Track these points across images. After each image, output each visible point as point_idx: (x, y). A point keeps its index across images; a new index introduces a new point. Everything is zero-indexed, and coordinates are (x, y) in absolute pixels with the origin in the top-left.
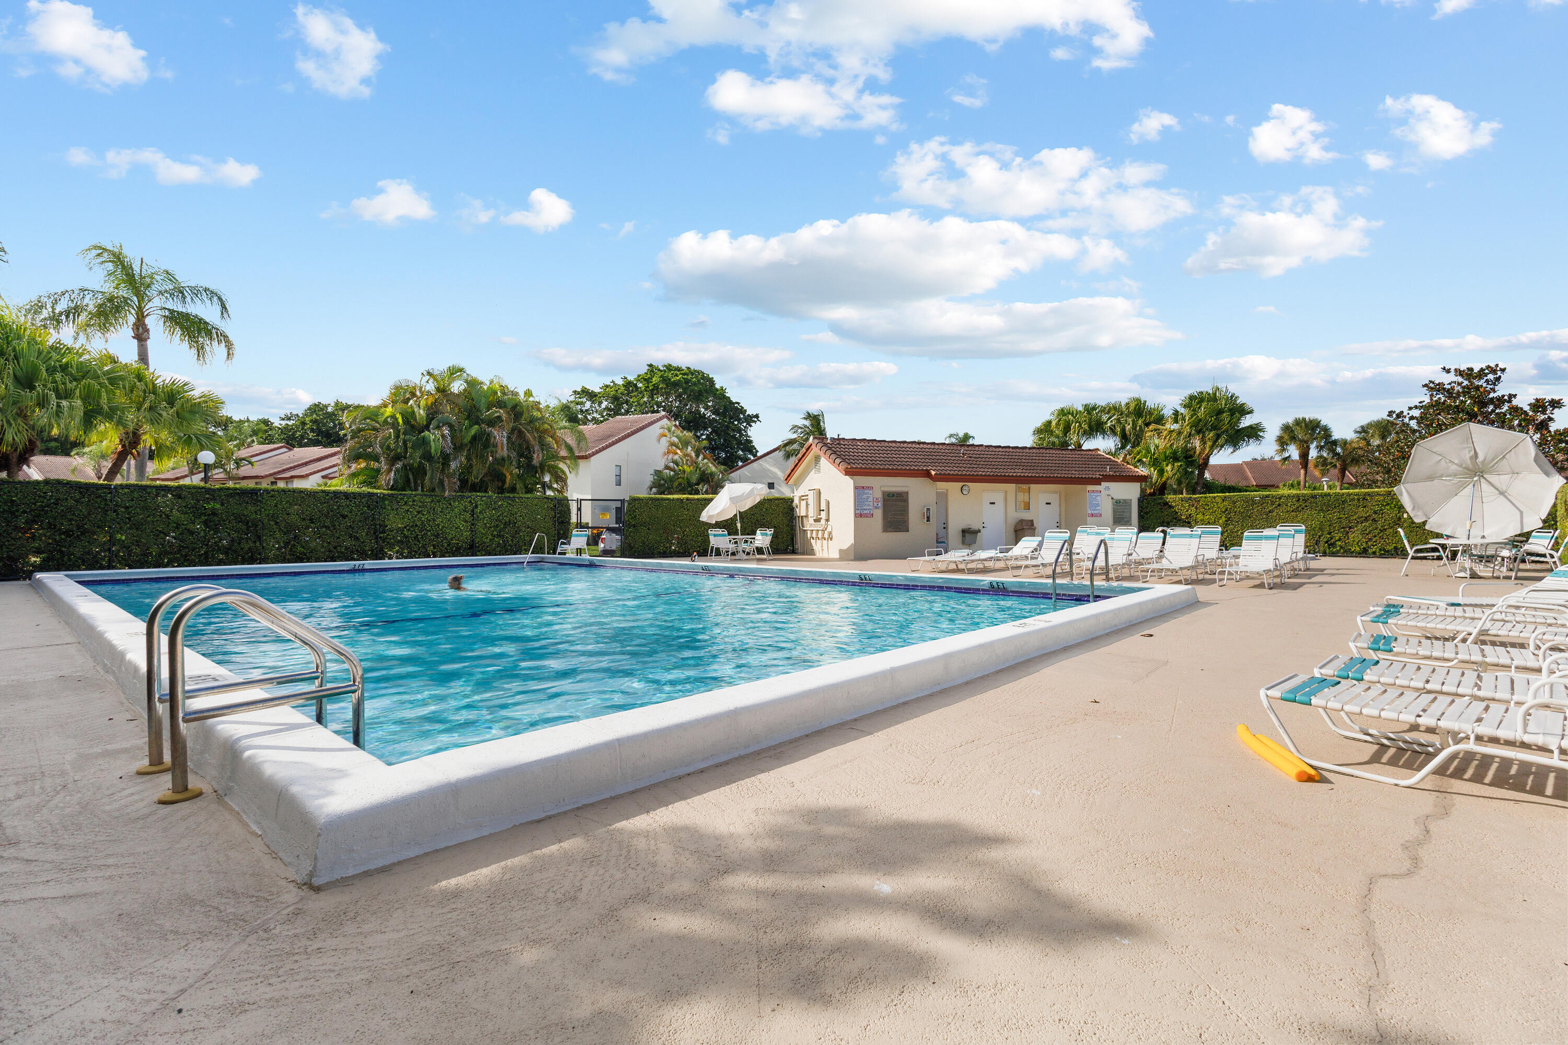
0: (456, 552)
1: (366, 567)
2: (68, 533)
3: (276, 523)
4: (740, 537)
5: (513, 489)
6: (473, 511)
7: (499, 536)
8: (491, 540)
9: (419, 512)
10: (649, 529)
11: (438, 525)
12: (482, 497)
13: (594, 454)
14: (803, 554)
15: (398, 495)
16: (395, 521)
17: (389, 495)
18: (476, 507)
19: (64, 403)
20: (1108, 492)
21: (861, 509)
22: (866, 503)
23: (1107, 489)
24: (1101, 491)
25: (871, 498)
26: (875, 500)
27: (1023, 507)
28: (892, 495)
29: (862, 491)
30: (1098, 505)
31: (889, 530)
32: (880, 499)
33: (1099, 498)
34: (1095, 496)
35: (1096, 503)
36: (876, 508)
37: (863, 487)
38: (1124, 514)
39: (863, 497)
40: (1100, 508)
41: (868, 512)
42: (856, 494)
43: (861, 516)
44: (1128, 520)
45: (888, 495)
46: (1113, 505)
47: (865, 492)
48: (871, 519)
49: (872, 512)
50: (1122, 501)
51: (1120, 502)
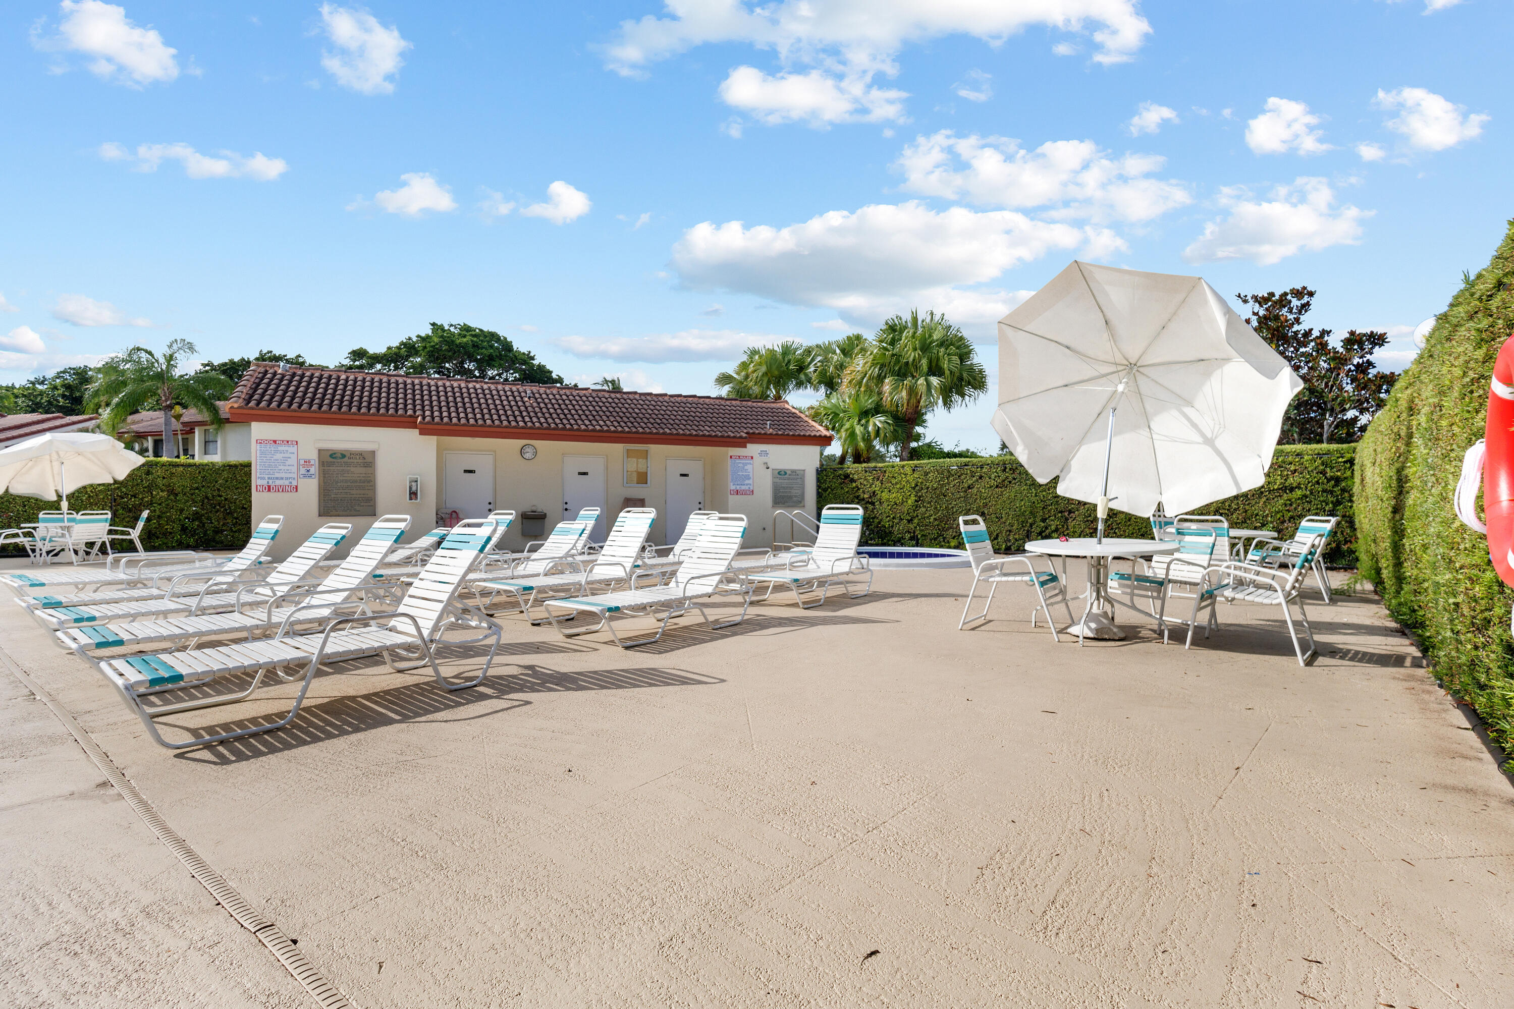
20: (764, 459)
21: (269, 478)
22: (280, 467)
23: (764, 453)
24: (752, 458)
25: (293, 461)
26: (302, 462)
27: (635, 480)
28: (339, 455)
29: (273, 447)
30: (748, 477)
31: (334, 513)
32: (312, 462)
33: (749, 467)
34: (743, 464)
35: (744, 474)
36: (305, 476)
37: (275, 442)
38: (792, 491)
39: (275, 457)
40: (750, 482)
41: (287, 483)
42: (258, 452)
43: (269, 490)
44: (800, 500)
45: (331, 456)
46: (774, 477)
47: (280, 448)
48: (294, 494)
49: (294, 483)
50: (788, 472)
51: (786, 473)
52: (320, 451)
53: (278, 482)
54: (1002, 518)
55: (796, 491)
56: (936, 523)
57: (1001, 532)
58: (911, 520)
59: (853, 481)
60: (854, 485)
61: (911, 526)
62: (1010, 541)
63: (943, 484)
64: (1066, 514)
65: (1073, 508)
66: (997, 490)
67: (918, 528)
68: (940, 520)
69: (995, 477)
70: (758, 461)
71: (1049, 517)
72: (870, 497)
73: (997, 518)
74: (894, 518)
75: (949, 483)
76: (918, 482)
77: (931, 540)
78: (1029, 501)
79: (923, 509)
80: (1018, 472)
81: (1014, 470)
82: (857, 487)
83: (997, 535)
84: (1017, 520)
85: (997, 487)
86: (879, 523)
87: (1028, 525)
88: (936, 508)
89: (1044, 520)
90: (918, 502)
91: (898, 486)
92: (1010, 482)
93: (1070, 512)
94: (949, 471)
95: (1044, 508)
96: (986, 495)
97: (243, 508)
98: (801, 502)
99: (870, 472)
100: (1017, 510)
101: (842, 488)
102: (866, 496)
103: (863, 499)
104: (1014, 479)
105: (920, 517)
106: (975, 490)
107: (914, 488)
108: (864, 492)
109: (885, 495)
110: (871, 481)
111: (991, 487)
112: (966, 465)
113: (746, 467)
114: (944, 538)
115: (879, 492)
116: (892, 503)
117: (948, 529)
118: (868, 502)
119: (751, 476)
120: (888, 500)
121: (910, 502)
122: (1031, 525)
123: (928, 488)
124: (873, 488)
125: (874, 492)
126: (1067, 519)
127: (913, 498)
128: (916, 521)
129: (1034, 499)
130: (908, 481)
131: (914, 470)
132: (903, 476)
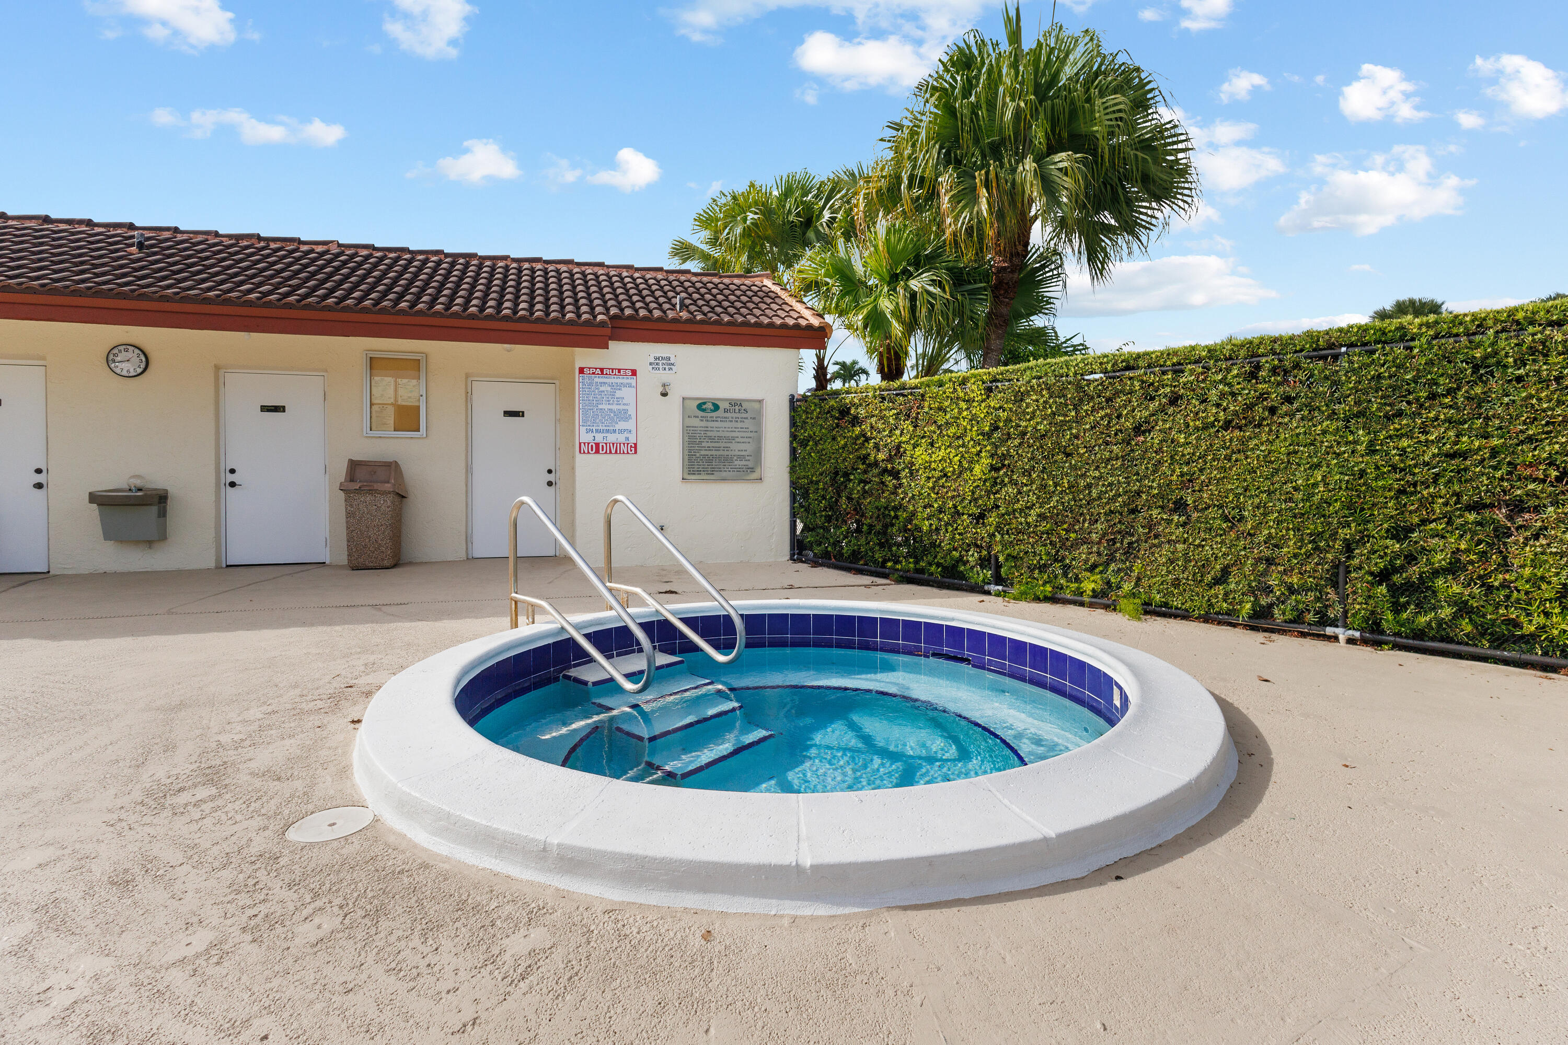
20: (664, 376)
23: (659, 363)
24: (634, 373)
27: (391, 422)
30: (623, 416)
33: (627, 394)
34: (611, 385)
35: (615, 407)
38: (733, 446)
40: (630, 425)
44: (750, 464)
46: (686, 415)
50: (723, 405)
51: (716, 407)
54: (1242, 519)
55: (742, 446)
56: (1045, 526)
57: (1238, 562)
58: (982, 516)
59: (856, 421)
60: (857, 430)
61: (983, 532)
62: (1268, 590)
63: (1064, 423)
64: (1500, 515)
65: (1532, 494)
66: (1227, 435)
67: (998, 537)
68: (1056, 519)
69: (1222, 395)
70: (649, 380)
71: (1424, 522)
72: (890, 459)
73: (1226, 519)
74: (940, 511)
75: (1078, 421)
76: (998, 419)
77: (1032, 571)
78: (1343, 468)
79: (1012, 490)
80: (1302, 376)
81: (1286, 372)
82: (864, 435)
83: (1226, 571)
84: (1297, 529)
85: (1227, 425)
86: (909, 520)
87: (1338, 545)
88: (1043, 487)
89: (1400, 533)
90: (997, 470)
91: (952, 431)
92: (1273, 410)
93: (1517, 507)
94: (1079, 388)
95: (1402, 492)
96: (1189, 450)
98: (752, 470)
99: (891, 401)
100: (1299, 496)
101: (834, 439)
102: (881, 456)
103: (876, 464)
104: (1289, 400)
105: (1002, 510)
106: (1155, 438)
107: (988, 435)
108: (877, 447)
109: (920, 455)
110: (892, 421)
111: (1205, 427)
112: (1128, 368)
113: (618, 394)
114: (1066, 569)
115: (909, 447)
116: (937, 474)
117: (1076, 545)
118: (885, 470)
119: (632, 412)
120: (927, 467)
121: (977, 469)
122: (1349, 548)
123: (1024, 434)
124: (897, 438)
125: (898, 447)
126: (1502, 533)
127: (986, 461)
128: (992, 519)
129: (1360, 462)
130: (974, 418)
131: (989, 390)
132: (963, 405)
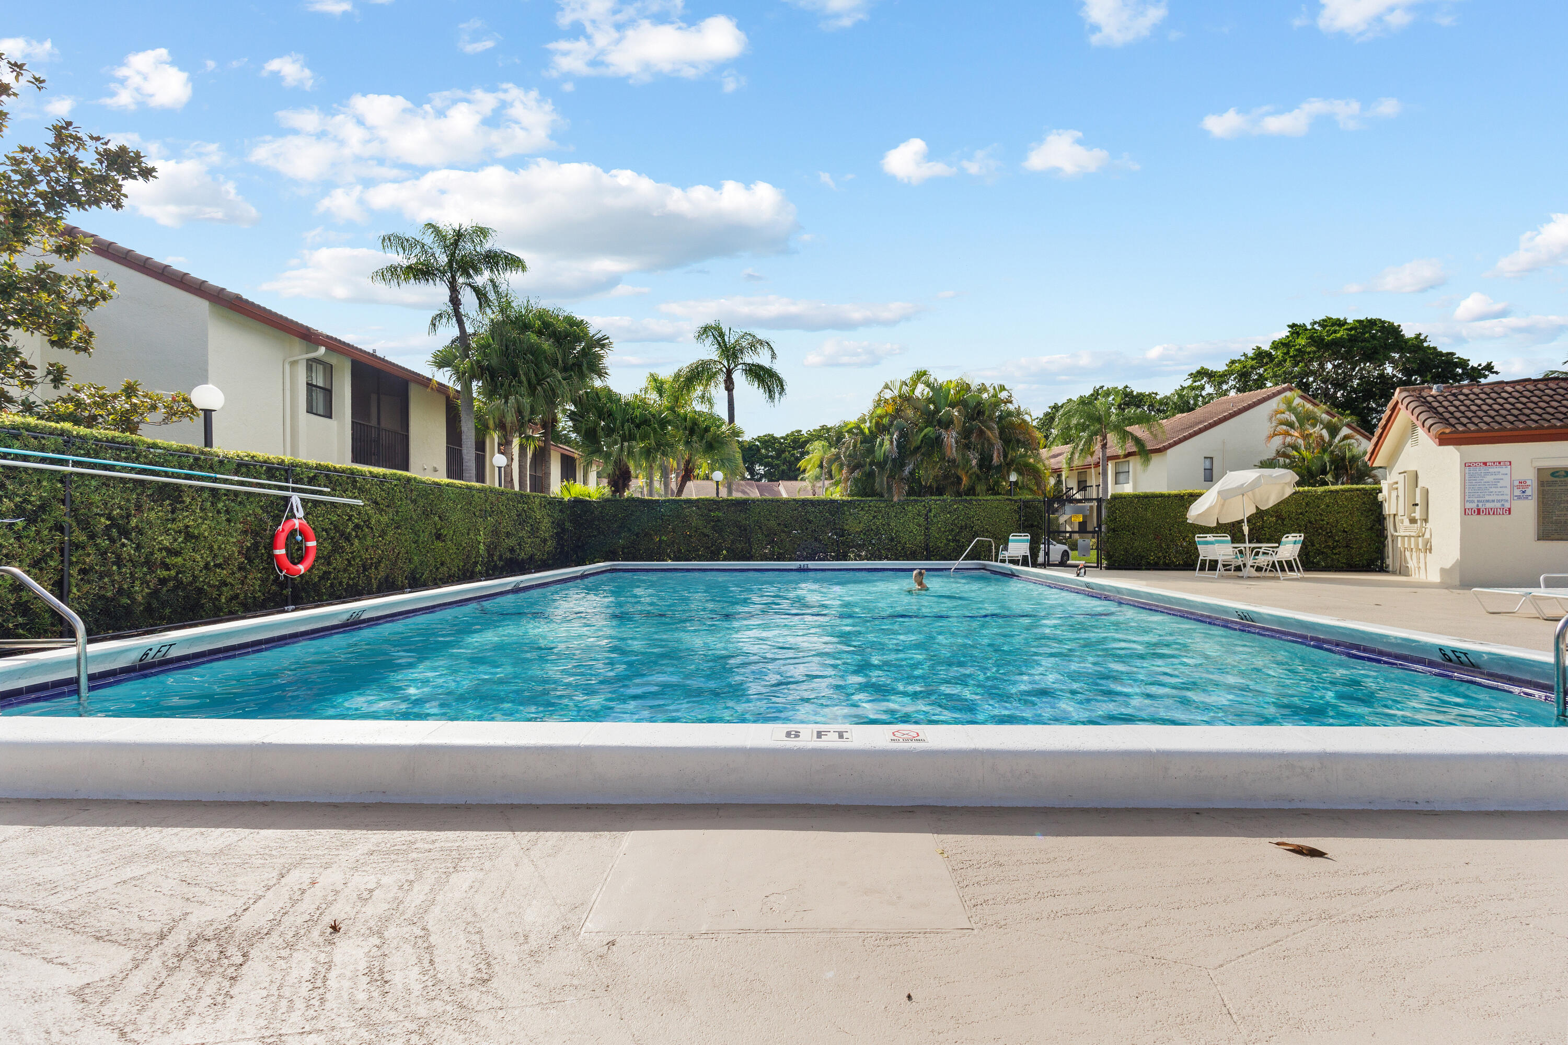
0: (913, 556)
1: (810, 567)
2: (637, 535)
3: (760, 528)
4: (1247, 545)
5: (971, 491)
6: (926, 515)
7: (954, 540)
8: (945, 544)
9: (874, 517)
10: (1133, 534)
11: (892, 529)
12: (936, 500)
13: (1171, 446)
14: (1394, 573)
15: (855, 501)
16: (853, 526)
17: (848, 501)
18: (930, 511)
19: (626, 444)
21: (1478, 501)
22: (1491, 490)
25: (1506, 482)
26: (1517, 483)
28: (1563, 473)
29: (1483, 469)
31: (1556, 536)
32: (1529, 483)
36: (1519, 497)
37: (1485, 464)
39: (1485, 480)
41: (1498, 505)
42: (1467, 476)
43: (1479, 513)
45: (1553, 474)
47: (1491, 470)
48: (1506, 517)
49: (1507, 505)
52: (1540, 470)
53: (1488, 505)
97: (1344, 531)
